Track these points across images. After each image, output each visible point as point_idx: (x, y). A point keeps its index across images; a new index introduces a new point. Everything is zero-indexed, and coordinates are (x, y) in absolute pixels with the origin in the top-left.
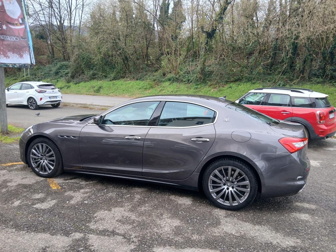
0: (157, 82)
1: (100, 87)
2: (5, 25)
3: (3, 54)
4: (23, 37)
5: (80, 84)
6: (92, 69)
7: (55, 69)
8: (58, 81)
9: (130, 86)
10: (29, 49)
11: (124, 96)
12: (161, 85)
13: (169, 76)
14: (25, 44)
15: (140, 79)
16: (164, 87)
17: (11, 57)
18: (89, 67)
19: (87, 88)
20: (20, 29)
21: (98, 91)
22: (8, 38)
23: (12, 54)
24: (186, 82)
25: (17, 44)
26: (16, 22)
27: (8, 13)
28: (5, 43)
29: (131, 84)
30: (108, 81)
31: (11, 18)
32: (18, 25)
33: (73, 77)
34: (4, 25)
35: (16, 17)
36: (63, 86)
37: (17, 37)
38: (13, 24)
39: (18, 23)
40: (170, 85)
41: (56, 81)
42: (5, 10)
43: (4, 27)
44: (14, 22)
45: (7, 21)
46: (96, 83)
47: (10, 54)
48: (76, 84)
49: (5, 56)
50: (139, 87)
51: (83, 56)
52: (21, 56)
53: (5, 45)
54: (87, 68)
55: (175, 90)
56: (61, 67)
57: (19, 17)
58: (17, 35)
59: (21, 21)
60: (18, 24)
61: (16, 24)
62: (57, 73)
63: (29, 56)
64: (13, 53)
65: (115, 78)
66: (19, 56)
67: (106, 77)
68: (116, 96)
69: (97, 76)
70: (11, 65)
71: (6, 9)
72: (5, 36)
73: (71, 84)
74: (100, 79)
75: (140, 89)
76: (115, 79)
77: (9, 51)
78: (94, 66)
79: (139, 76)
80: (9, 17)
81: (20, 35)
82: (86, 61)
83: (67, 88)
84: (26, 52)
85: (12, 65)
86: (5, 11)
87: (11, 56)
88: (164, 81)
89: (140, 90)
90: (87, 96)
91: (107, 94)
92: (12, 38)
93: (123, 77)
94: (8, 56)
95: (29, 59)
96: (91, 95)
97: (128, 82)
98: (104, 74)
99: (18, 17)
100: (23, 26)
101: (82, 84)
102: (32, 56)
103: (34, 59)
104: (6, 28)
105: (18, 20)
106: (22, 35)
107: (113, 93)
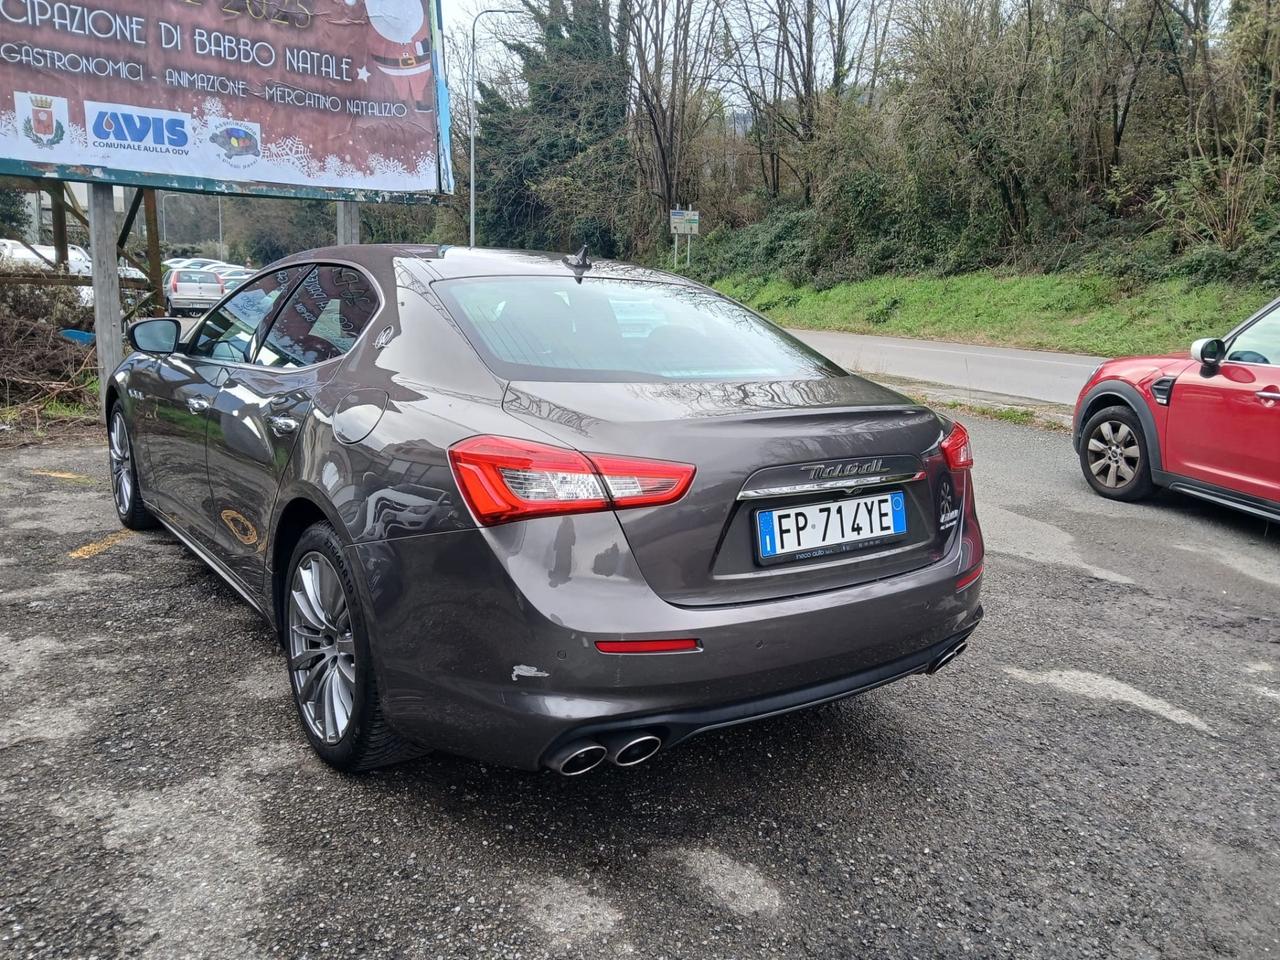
0: (1133, 279)
1: (895, 302)
2: (364, 68)
3: (353, 161)
4: (423, 104)
5: (832, 293)
6: (887, 233)
7: (769, 237)
8: (766, 280)
9: (1007, 296)
10: (438, 141)
11: (972, 338)
12: (1145, 294)
13: (1199, 251)
14: (427, 127)
15: (1062, 267)
16: (1154, 301)
17: (377, 172)
18: (873, 227)
19: (850, 307)
20: (415, 76)
21: (880, 318)
22: (373, 108)
23: (382, 160)
24: (1272, 282)
25: (398, 128)
26: (406, 56)
27: (379, 27)
28: (361, 124)
29: (1016, 289)
30: (931, 278)
31: (389, 43)
32: (412, 64)
33: (814, 265)
34: (361, 68)
35: (405, 39)
36: (776, 300)
37: (403, 102)
38: (395, 63)
39: (412, 57)
40: (1187, 292)
41: (761, 280)
42: (368, 17)
43: (363, 74)
44: (397, 57)
45: (375, 53)
46: (885, 287)
47: (374, 160)
48: (819, 291)
49: (360, 169)
50: (1044, 302)
51: (857, 183)
52: (412, 168)
53: (364, 132)
54: (868, 231)
55: (1207, 315)
56: (788, 231)
57: (415, 39)
58: (404, 96)
59: (420, 52)
60: (410, 59)
61: (406, 63)
62: (771, 252)
63: (434, 168)
64: (387, 157)
65: (960, 265)
66: (405, 166)
67: (929, 261)
68: (942, 335)
69: (895, 261)
70: (363, 193)
71: (370, 15)
72: (364, 103)
73: (804, 291)
74: (908, 269)
75: (1049, 307)
76: (959, 269)
77: (374, 151)
78: (893, 222)
79: (1058, 256)
80: (381, 39)
81: (413, 98)
82: (866, 202)
83: (787, 307)
84: (429, 152)
85: (365, 196)
86: (368, 23)
87: (379, 166)
88: (1167, 275)
89: (1047, 314)
90: (840, 335)
91: (910, 330)
92: (386, 106)
93: (994, 262)
94: (368, 168)
95: (434, 177)
96: (852, 331)
97: (1008, 280)
98: (925, 251)
99: (413, 39)
100: (426, 67)
101: (840, 291)
102: (443, 166)
103: (451, 175)
104: (368, 78)
105: (412, 47)
106: (419, 97)
107: (933, 324)
